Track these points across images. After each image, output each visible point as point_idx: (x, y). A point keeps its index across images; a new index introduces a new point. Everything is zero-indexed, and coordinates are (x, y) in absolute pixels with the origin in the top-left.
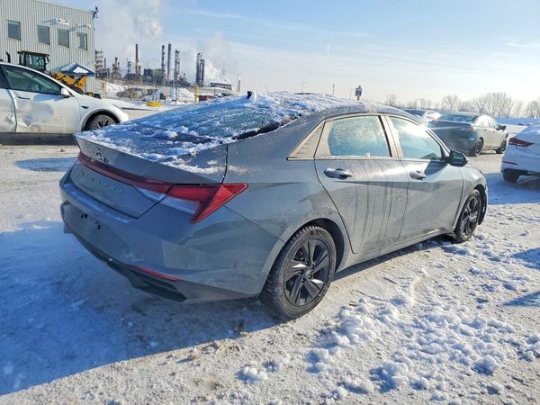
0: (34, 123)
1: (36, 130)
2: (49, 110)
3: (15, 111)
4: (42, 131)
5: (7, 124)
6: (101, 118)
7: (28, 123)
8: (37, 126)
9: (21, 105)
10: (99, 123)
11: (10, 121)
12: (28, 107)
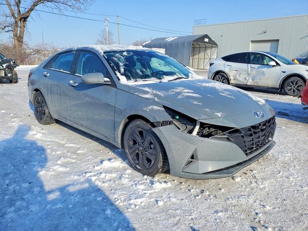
0: (255, 81)
1: (256, 84)
2: (263, 73)
3: (249, 74)
4: (259, 85)
5: (244, 80)
6: (292, 79)
7: (253, 80)
8: (256, 82)
9: (251, 71)
10: (291, 82)
11: (246, 79)
12: (254, 72)
